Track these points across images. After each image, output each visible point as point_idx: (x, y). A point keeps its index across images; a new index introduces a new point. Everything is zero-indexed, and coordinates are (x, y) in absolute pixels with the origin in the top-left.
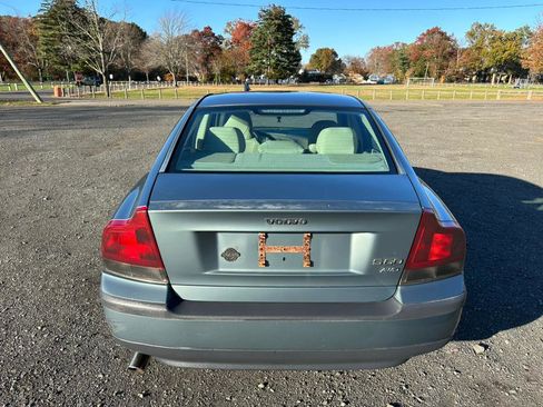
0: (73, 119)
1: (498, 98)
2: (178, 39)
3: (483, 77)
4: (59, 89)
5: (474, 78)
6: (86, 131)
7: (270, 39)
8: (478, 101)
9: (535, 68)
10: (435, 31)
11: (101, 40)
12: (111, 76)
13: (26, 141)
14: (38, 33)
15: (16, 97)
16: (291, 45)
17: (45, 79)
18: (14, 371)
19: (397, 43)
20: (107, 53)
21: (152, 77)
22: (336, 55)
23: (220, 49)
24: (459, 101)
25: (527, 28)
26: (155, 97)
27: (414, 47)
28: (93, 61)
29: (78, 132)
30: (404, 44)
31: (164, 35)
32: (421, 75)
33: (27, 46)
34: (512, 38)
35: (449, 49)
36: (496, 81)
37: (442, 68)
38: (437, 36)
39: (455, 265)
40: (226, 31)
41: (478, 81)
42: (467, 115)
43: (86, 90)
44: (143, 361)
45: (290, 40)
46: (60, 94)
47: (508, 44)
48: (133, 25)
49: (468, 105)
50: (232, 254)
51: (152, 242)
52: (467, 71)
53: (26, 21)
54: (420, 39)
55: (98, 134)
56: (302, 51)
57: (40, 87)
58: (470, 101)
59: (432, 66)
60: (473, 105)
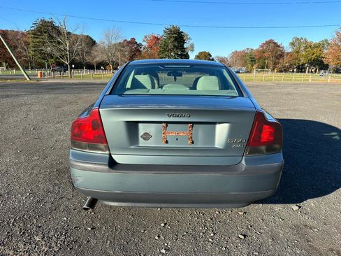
0: (49, 89)
1: (310, 81)
2: (115, 45)
3: (301, 69)
4: (41, 73)
5: (295, 70)
6: (57, 95)
7: (171, 46)
8: (298, 82)
9: (332, 64)
10: (271, 42)
11: (68, 44)
12: (73, 66)
13: (21, 100)
14: (30, 40)
15: (14, 77)
16: (183, 49)
17: (32, 68)
18: (12, 216)
19: (248, 49)
20: (71, 52)
21: (98, 67)
22: (211, 56)
23: (140, 51)
24: (286, 82)
25: (326, 41)
26: (100, 78)
27: (258, 51)
28: (62, 57)
29: (53, 95)
30: (252, 50)
31: (107, 43)
32: (263, 68)
33: (23, 48)
34: (318, 46)
35: (279, 53)
36: (309, 72)
37: (275, 64)
38: (272, 45)
39: (277, 146)
40: (144, 41)
41: (298, 72)
42: (290, 89)
43: (58, 74)
44: (93, 203)
45: (182, 46)
46: (41, 76)
47: (315, 50)
48: (87, 36)
49: (291, 84)
50: (147, 136)
51: (101, 127)
52: (291, 66)
53: (23, 34)
54: (262, 46)
55: (65, 97)
56: (190, 53)
57: (29, 72)
58: (293, 82)
59: (269, 62)
60: (295, 84)
